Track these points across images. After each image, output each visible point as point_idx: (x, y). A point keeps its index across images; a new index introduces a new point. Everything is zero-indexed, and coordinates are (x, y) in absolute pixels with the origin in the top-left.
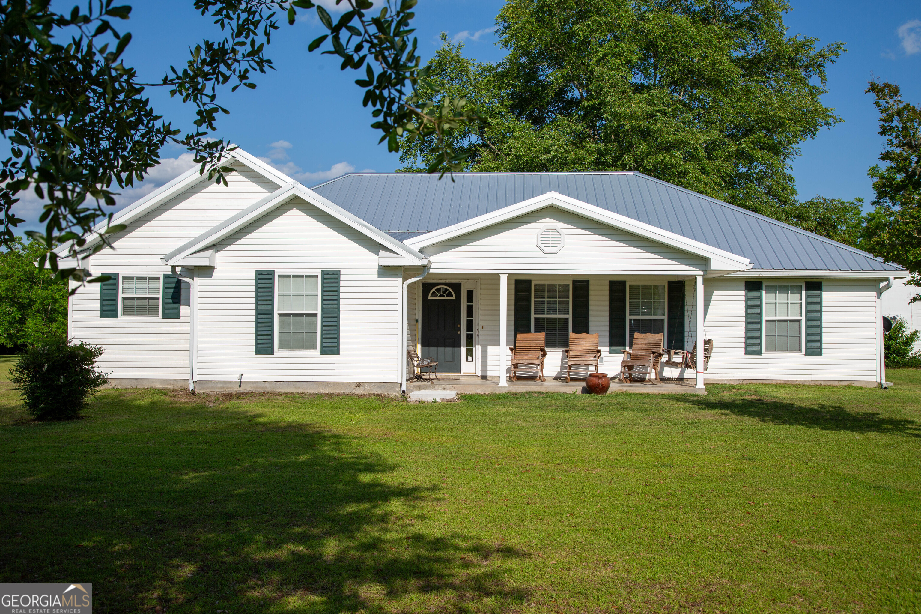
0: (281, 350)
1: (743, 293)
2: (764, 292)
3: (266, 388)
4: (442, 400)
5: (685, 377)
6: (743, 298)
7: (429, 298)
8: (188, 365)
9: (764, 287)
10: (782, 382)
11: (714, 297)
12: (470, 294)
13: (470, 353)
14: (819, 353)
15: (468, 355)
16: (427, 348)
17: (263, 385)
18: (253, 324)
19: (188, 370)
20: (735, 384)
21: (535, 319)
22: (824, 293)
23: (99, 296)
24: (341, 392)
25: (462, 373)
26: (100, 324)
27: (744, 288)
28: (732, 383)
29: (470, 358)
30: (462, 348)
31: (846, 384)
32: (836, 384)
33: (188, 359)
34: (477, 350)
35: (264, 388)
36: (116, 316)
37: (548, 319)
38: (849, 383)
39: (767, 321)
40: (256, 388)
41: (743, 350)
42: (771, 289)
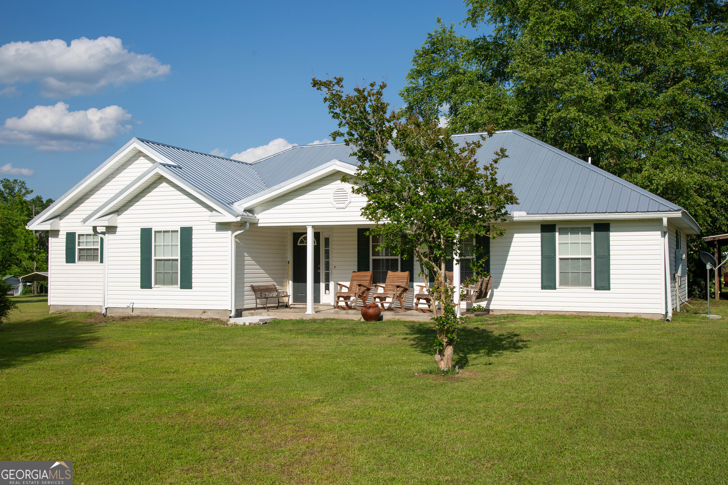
0: (157, 286)
1: (539, 235)
2: (557, 234)
3: (148, 313)
4: (250, 324)
5: (491, 308)
6: (539, 239)
7: (298, 244)
8: (102, 296)
9: (557, 229)
10: (575, 313)
11: (514, 240)
12: (327, 240)
13: (327, 288)
14: (608, 288)
15: (326, 289)
16: (297, 284)
17: (146, 311)
18: (139, 267)
19: (102, 300)
20: (533, 314)
21: (374, 260)
22: (611, 234)
23: (64, 248)
24: (193, 316)
25: (321, 303)
26: (66, 268)
27: (540, 230)
28: (531, 313)
29: (327, 291)
30: (321, 283)
31: (633, 316)
32: (624, 316)
33: (102, 292)
34: (332, 285)
35: (146, 313)
36: (74, 262)
37: (391, 260)
38: (636, 315)
39: (561, 259)
40: (142, 313)
41: (540, 285)
42: (563, 231)
